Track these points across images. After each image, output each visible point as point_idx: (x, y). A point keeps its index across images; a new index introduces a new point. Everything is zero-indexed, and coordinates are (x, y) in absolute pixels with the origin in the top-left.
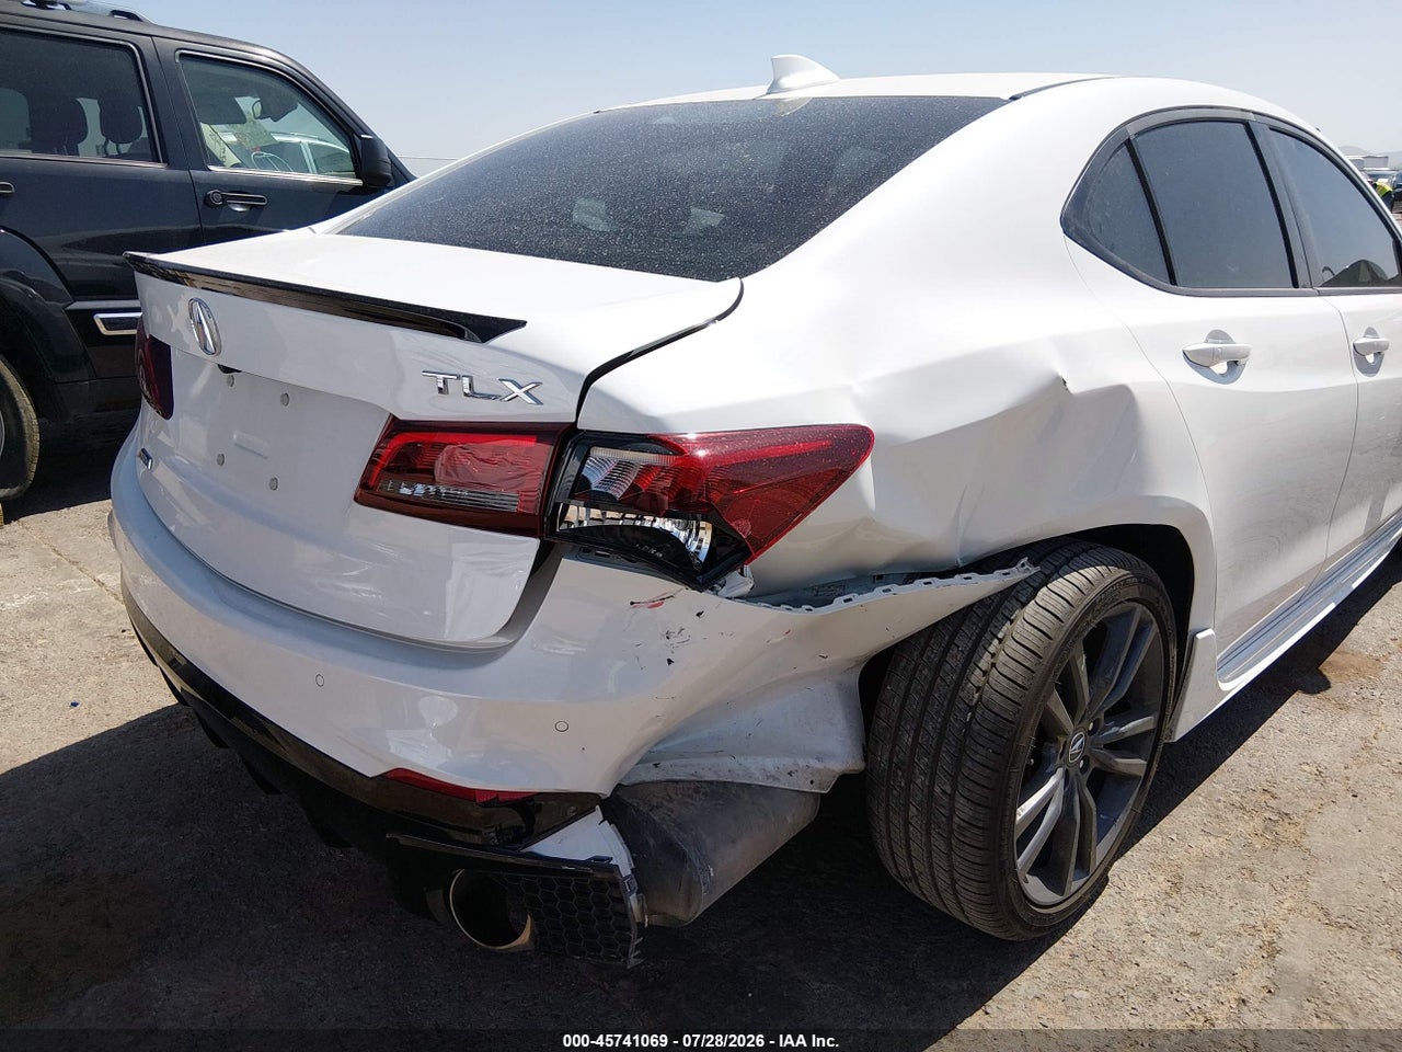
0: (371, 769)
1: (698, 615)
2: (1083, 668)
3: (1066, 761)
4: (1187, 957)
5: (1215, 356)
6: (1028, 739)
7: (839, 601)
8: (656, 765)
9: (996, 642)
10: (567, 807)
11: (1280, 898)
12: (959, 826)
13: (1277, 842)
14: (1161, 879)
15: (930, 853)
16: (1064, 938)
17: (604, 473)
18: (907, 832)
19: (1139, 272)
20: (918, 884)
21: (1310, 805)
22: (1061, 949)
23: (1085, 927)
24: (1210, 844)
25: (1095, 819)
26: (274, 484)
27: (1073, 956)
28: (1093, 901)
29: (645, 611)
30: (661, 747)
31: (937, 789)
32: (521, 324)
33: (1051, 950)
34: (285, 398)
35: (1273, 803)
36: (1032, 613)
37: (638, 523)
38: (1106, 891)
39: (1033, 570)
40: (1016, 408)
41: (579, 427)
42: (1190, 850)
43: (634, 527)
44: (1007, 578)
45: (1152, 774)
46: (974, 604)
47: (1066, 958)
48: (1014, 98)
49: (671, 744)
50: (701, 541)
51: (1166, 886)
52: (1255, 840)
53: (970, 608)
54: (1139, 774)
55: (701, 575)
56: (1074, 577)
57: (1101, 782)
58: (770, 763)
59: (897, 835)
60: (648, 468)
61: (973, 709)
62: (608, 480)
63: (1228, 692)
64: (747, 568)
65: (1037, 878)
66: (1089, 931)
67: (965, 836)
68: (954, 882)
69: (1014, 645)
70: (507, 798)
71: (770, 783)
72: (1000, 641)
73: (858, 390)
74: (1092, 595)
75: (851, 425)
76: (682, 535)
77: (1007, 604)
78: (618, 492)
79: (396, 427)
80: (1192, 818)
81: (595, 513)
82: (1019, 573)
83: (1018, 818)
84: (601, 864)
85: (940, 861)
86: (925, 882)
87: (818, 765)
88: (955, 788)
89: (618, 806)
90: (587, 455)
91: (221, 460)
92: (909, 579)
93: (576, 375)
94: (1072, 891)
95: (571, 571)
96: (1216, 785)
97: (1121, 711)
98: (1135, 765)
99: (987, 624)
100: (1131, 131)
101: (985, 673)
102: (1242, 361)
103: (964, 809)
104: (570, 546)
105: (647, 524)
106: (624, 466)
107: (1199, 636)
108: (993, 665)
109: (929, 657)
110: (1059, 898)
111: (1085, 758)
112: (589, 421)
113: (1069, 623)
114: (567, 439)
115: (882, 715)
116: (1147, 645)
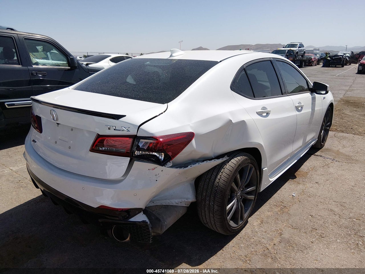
0: (95, 206)
1: (162, 171)
2: (239, 177)
3: (237, 197)
4: (264, 237)
5: (263, 112)
6: (228, 192)
7: (189, 166)
8: (153, 202)
9: (221, 173)
10: (136, 211)
11: (283, 224)
12: (215, 211)
13: (283, 212)
14: (259, 221)
15: (210, 218)
16: (239, 234)
17: (143, 144)
18: (205, 213)
19: (247, 96)
20: (208, 224)
21: (290, 204)
22: (238, 237)
23: (243, 232)
24: (269, 214)
25: (244, 210)
26: (70, 148)
27: (241, 238)
28: (244, 226)
29: (151, 171)
30: (154, 199)
31: (211, 204)
32: (125, 116)
33: (236, 237)
34: (72, 130)
35: (283, 204)
36: (228, 167)
37: (149, 154)
38: (248, 224)
39: (228, 158)
40: (222, 126)
41: (137, 136)
42: (265, 215)
43: (148, 154)
44: (222, 160)
45: (256, 199)
46: (217, 165)
47: (239, 238)
48: (221, 61)
49: (156, 198)
50: (162, 156)
51: (260, 222)
52: (279, 212)
53: (216, 166)
54: (252, 199)
55: (162, 163)
56: (235, 159)
57: (245, 201)
58: (176, 201)
59: (203, 214)
60: (151, 143)
61: (217, 187)
62: (143, 146)
63: (272, 181)
64: (171, 161)
65: (232, 221)
66: (244, 233)
67: (216, 213)
68: (215, 223)
69: (224, 173)
70: (124, 210)
71: (177, 205)
72: (222, 173)
73: (191, 125)
74: (240, 163)
75: (190, 132)
76: (158, 155)
77: (223, 165)
78: (146, 148)
79: (99, 136)
80: (266, 208)
81: (141, 152)
82: (225, 159)
83: (227, 209)
84: (144, 222)
85: (212, 219)
86: (210, 224)
87: (186, 201)
88: (214, 204)
89: (146, 211)
90: (139, 141)
91: (56, 142)
92: (203, 161)
93: (137, 126)
94: (240, 224)
95: (136, 164)
96: (272, 201)
97: (248, 186)
98: (252, 197)
99: (219, 170)
100: (245, 66)
101: (219, 179)
102: (269, 113)
103: (216, 207)
104: (136, 159)
105: (151, 154)
106: (146, 143)
107: (264, 169)
108: (221, 178)
109: (208, 177)
110: (237, 226)
111: (241, 196)
112: (139, 134)
113: (235, 168)
114: (135, 138)
115: (199, 189)
116: (252, 172)
